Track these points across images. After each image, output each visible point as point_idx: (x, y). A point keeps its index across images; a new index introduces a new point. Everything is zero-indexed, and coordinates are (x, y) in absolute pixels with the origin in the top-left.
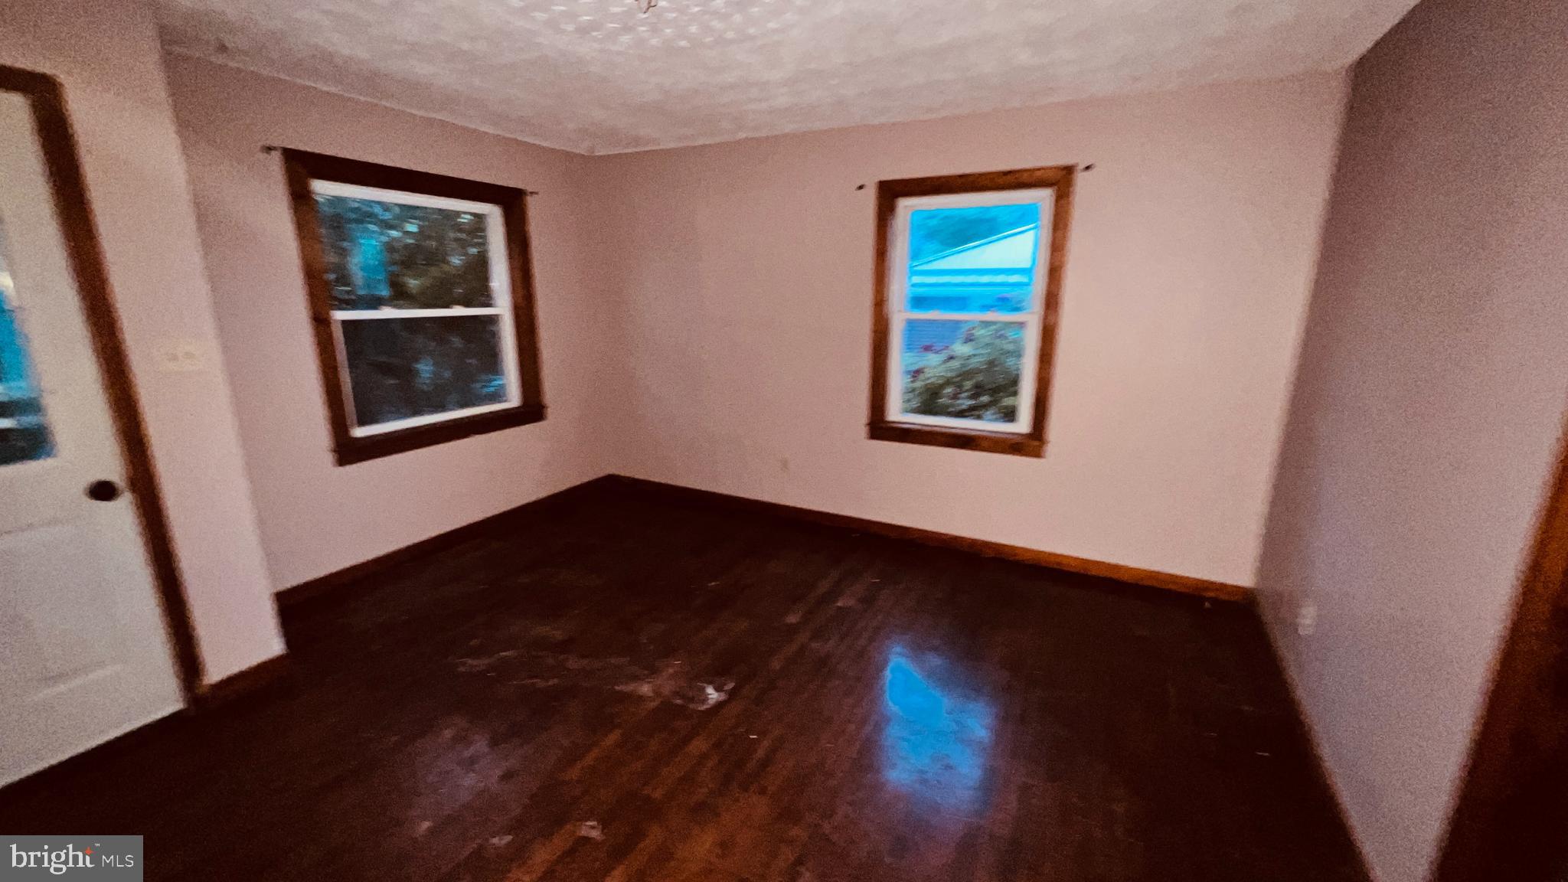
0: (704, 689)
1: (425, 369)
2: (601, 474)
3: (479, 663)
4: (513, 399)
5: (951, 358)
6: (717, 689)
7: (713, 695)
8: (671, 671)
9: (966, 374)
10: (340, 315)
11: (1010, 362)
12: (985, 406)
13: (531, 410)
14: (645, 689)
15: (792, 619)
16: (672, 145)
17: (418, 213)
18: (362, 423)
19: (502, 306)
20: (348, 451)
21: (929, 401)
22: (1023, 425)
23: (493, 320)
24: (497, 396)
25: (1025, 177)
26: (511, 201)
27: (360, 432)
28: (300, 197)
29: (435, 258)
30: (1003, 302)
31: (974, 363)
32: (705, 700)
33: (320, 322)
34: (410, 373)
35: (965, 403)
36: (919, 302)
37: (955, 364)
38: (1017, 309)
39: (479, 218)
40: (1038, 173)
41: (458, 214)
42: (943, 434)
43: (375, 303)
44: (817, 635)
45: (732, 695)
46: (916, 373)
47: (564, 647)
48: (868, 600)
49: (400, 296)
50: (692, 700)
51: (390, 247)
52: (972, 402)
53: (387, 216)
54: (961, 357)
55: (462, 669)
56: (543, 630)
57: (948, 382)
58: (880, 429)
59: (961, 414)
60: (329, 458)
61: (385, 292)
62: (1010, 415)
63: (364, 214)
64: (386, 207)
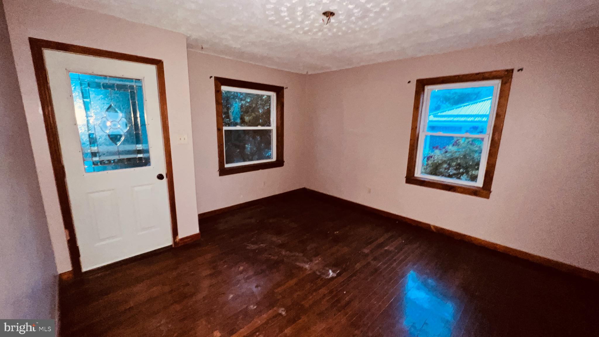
0: (328, 271)
1: (248, 147)
2: (301, 187)
3: (254, 247)
4: (274, 159)
5: (446, 152)
6: (333, 272)
7: (331, 273)
8: (317, 261)
9: (452, 160)
10: (225, 128)
11: (476, 155)
12: (462, 174)
13: (279, 163)
14: (307, 266)
15: (366, 251)
16: (335, 70)
17: (250, 96)
18: (227, 163)
19: (273, 127)
20: (223, 172)
21: (435, 170)
22: (480, 183)
23: (270, 131)
24: (269, 157)
25: (487, 75)
26: (279, 91)
27: (227, 166)
28: (218, 91)
29: (254, 110)
30: (475, 129)
31: (457, 155)
32: (329, 275)
33: (219, 130)
34: (244, 148)
35: (452, 171)
36: (432, 128)
37: (448, 155)
38: (481, 132)
39: (269, 97)
40: (494, 73)
41: (263, 96)
42: (440, 184)
43: (236, 124)
44: (375, 259)
45: (339, 275)
46: (428, 158)
47: (282, 246)
48: (400, 249)
49: (243, 122)
50: (324, 274)
51: (242, 107)
52: (455, 172)
53: (241, 96)
54: (451, 152)
55: (248, 248)
56: (274, 239)
57: (444, 162)
58: (411, 179)
59: (450, 176)
60: (218, 173)
61: (239, 121)
62: (474, 178)
63: (235, 96)
64: (241, 94)
